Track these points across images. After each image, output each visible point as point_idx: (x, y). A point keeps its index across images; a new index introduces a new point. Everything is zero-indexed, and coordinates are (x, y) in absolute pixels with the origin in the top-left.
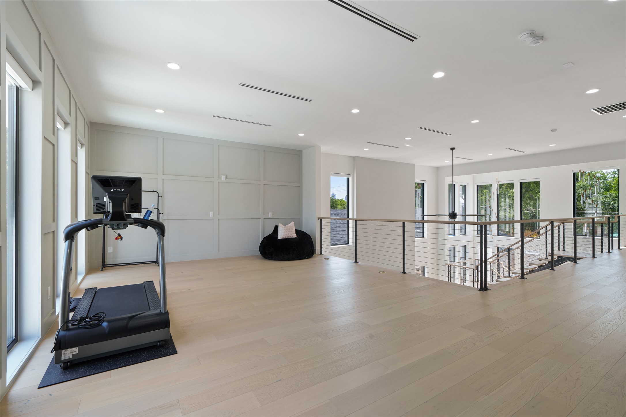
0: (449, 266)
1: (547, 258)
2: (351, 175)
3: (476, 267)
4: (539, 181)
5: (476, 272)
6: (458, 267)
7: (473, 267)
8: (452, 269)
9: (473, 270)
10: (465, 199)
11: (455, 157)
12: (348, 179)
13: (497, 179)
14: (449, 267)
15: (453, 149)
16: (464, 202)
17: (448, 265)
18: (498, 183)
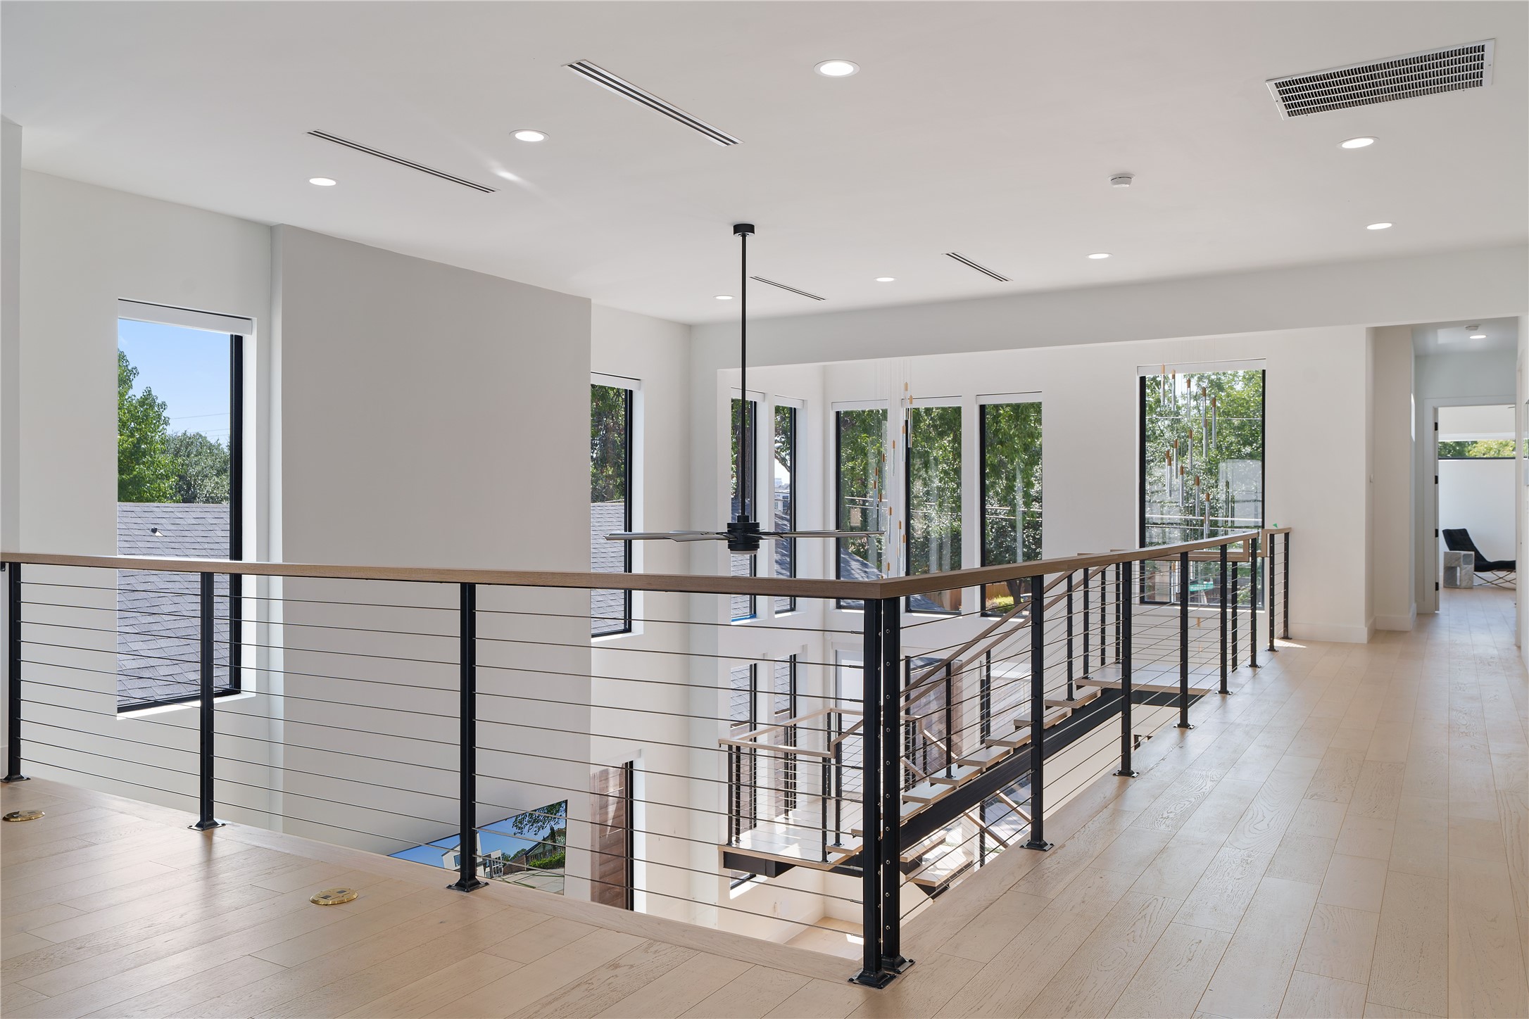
0: (734, 748)
1: (1070, 698)
2: (255, 319)
3: (832, 748)
4: (1040, 403)
5: (833, 769)
6: (765, 752)
7: (821, 748)
8: (745, 761)
9: (820, 760)
10: (793, 470)
11: (757, 278)
12: (237, 343)
13: (906, 390)
14: (735, 753)
15: (743, 229)
16: (789, 483)
17: (730, 747)
18: (911, 403)
